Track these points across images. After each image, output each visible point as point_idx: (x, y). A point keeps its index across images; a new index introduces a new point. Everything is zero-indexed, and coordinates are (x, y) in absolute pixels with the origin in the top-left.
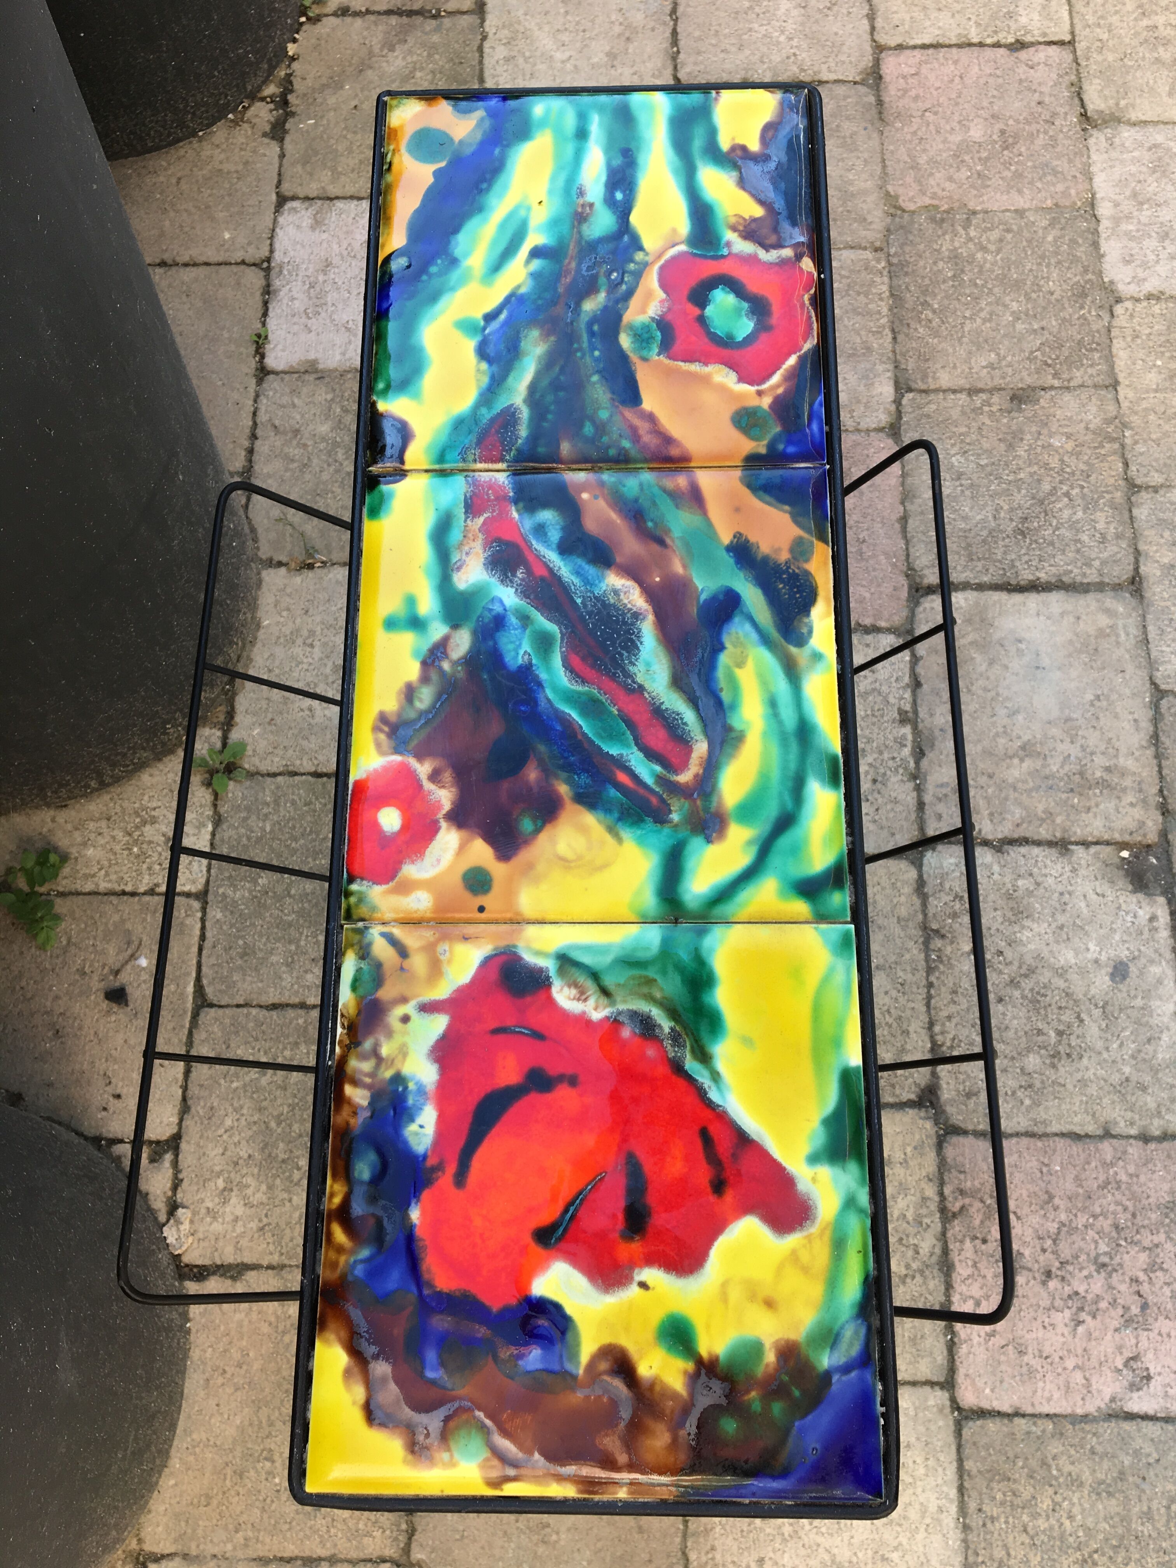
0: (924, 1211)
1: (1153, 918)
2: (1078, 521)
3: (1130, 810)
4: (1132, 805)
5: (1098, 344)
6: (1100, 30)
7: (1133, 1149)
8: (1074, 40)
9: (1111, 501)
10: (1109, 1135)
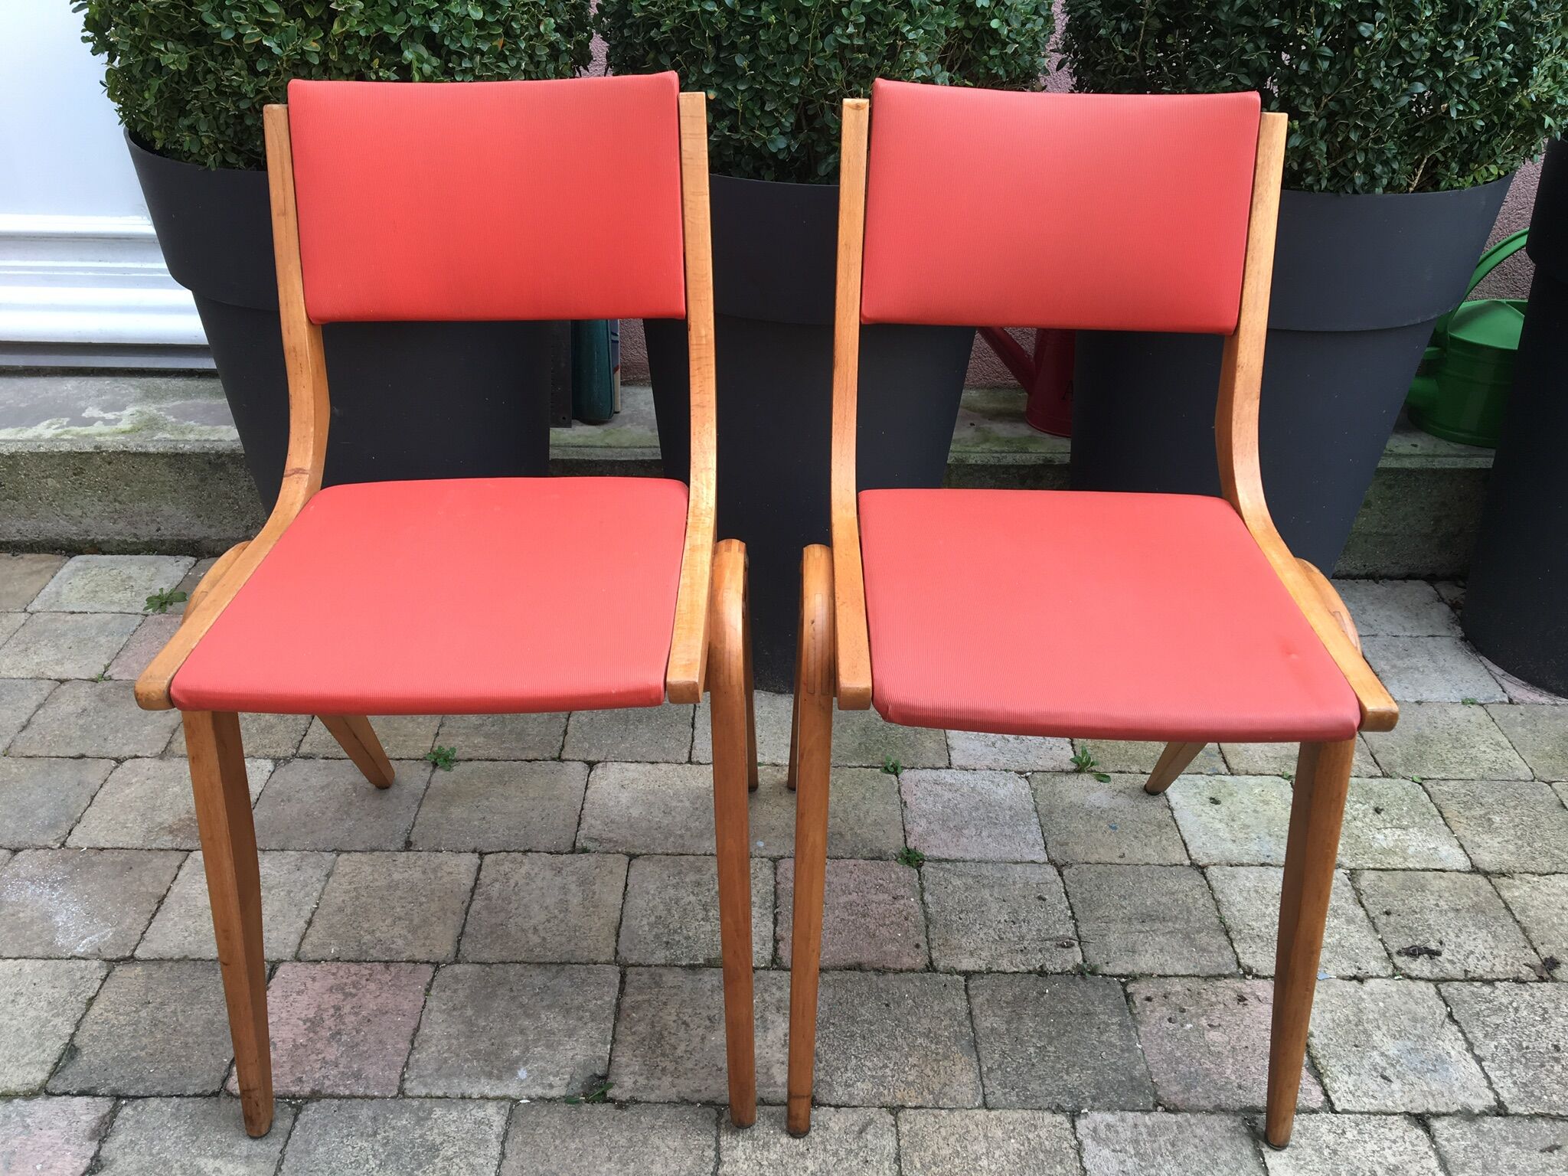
0: (394, 952)
1: (551, 1086)
2: (862, 1071)
3: (632, 1081)
4: (635, 1083)
5: (1025, 1101)
6: (1356, 1132)
7: (400, 1060)
8: (1335, 1112)
9: (881, 1094)
10: (413, 1048)
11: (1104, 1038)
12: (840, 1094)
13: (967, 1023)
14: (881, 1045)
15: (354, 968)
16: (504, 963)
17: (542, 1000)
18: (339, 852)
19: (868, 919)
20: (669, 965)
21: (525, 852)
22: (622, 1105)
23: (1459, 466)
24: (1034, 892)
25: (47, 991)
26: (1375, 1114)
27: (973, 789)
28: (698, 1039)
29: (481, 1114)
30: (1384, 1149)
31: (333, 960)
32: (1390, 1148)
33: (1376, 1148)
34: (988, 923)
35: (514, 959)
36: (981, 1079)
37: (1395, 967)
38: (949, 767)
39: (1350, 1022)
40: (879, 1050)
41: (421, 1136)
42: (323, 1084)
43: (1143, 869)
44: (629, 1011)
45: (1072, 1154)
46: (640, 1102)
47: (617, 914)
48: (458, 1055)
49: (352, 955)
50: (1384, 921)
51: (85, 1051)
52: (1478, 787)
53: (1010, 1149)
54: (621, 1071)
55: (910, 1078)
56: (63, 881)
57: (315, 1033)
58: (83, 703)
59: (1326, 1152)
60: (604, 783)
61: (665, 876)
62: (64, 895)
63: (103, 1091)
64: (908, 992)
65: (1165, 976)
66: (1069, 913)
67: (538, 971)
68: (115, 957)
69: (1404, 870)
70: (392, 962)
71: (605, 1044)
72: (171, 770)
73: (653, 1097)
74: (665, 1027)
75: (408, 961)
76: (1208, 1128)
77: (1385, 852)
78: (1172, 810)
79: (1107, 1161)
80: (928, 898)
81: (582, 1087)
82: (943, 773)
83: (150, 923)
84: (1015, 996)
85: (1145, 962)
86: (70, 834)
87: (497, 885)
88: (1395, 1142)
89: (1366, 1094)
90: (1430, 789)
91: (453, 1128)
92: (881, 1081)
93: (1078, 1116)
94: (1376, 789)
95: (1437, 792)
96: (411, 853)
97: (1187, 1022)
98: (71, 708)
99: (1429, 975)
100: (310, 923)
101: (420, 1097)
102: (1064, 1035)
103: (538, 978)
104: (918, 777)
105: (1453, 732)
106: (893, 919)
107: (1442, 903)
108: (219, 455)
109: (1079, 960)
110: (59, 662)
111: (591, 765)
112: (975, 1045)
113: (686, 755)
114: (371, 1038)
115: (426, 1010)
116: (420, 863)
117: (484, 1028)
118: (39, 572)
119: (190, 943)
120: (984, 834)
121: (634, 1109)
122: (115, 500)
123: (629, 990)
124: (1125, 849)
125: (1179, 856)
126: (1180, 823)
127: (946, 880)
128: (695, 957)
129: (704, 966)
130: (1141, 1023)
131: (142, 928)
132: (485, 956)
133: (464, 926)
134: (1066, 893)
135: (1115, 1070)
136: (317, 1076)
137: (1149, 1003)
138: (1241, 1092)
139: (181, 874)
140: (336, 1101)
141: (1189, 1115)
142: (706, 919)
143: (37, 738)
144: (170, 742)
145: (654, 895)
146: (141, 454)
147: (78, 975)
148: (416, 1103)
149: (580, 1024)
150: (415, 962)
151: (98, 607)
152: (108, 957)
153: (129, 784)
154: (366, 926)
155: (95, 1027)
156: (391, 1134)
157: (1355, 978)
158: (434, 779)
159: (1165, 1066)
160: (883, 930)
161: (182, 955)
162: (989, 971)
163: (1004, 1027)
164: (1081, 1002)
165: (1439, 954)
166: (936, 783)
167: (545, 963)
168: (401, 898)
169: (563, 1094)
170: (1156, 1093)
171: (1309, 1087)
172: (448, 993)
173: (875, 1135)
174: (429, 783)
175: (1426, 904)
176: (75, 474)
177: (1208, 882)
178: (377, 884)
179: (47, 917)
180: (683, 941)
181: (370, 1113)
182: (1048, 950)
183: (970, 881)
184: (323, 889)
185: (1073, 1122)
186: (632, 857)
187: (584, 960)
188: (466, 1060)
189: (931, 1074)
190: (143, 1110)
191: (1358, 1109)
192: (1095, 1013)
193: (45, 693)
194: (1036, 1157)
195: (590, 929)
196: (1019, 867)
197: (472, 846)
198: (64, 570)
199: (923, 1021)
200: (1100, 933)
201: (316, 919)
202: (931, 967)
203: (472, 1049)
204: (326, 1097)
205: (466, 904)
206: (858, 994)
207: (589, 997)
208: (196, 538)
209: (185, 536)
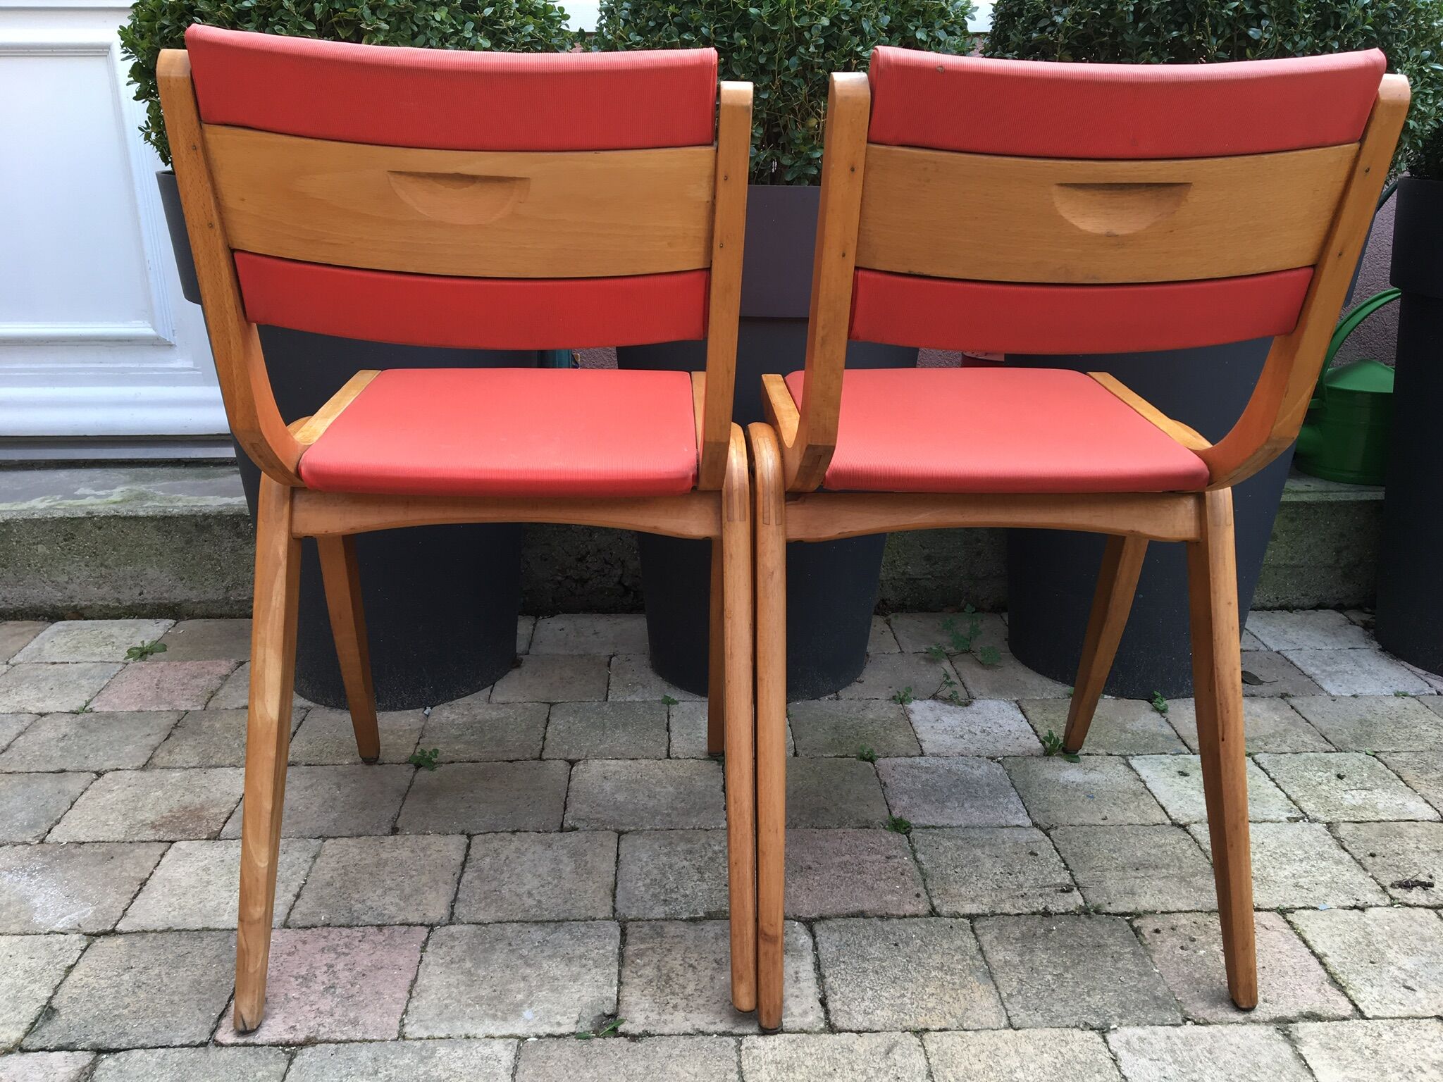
0: (386, 917)
1: (559, 1024)
2: (880, 1000)
3: (643, 1016)
4: (647, 1018)
5: (1051, 1020)
6: (1391, 1035)
7: (399, 1008)
8: (1368, 1019)
9: (903, 1019)
10: (411, 998)
11: (1120, 965)
12: (860, 1021)
13: (979, 957)
14: (895, 978)
15: (346, 932)
16: (500, 922)
17: (542, 951)
18: (324, 838)
19: (865, 876)
20: (670, 919)
21: (514, 832)
22: (634, 1038)
23: (1352, 499)
24: (1024, 849)
25: (23, 961)
26: (1408, 1018)
27: (949, 771)
28: (707, 979)
29: (486, 1051)
30: (1424, 1047)
31: (324, 926)
32: (1430, 1046)
33: (1415, 1046)
34: (985, 875)
35: (511, 919)
36: (1003, 1004)
37: (1392, 898)
38: (922, 754)
39: (1360, 943)
40: (894, 982)
41: (425, 1073)
42: (318, 1031)
43: (1126, 828)
44: (633, 958)
45: (1110, 1064)
46: (654, 1035)
47: (612, 879)
48: (459, 1001)
49: (343, 921)
50: (1371, 862)
51: (63, 1012)
52: (1430, 757)
53: (1045, 1062)
54: (630, 1008)
55: (930, 1005)
56: (42, 870)
57: (307, 987)
58: (64, 730)
59: (1367, 1052)
60: (586, 775)
61: (656, 846)
62: (43, 881)
63: (84, 1045)
64: (915, 933)
65: (1168, 913)
66: (1063, 865)
67: (535, 928)
68: (96, 931)
69: (1378, 822)
70: (385, 925)
71: (611, 986)
72: (154, 779)
73: (666, 1030)
74: (673, 971)
75: (402, 924)
76: (1242, 1037)
77: (1354, 808)
78: (1144, 782)
79: (1147, 1069)
80: (920, 856)
81: (592, 1024)
82: (918, 759)
83: (132, 902)
84: (1023, 934)
85: (1145, 902)
86: (49, 832)
87: (488, 860)
88: (1433, 1041)
89: (1393, 1002)
90: (1384, 760)
91: (459, 1063)
92: (901, 1009)
93: (1108, 1030)
94: (1334, 761)
95: (1392, 761)
96: (398, 837)
97: (1199, 949)
98: (52, 734)
99: (1427, 903)
100: (298, 896)
101: (421, 1039)
102: (1078, 963)
103: (537, 934)
104: (893, 763)
105: (1394, 716)
106: (889, 874)
107: (1421, 846)
108: (206, 517)
109: (1081, 902)
110: (39, 700)
111: (572, 763)
112: (990, 975)
113: (665, 752)
114: (367, 990)
115: (423, 964)
116: (408, 844)
117: (484, 977)
118: (22, 634)
119: (174, 917)
120: (966, 805)
121: (647, 1041)
122: (102, 565)
123: (630, 940)
124: (1105, 813)
125: (1159, 816)
126: (1153, 791)
127: (936, 842)
128: (695, 911)
129: (705, 918)
130: (1153, 951)
131: (124, 906)
132: (481, 917)
133: (457, 893)
134: (1057, 850)
135: (1137, 992)
136: (312, 1024)
137: (1158, 935)
138: (1268, 1005)
139: (164, 860)
140: (333, 1045)
141: (1220, 1027)
142: (702, 880)
143: (17, 758)
144: (151, 758)
145: (646, 862)
146: (131, 518)
147: (57, 947)
148: (418, 1044)
149: (584, 970)
150: (409, 925)
151: (79, 658)
152: (89, 931)
153: (111, 791)
154: (357, 896)
155: (74, 991)
156: (394, 1072)
157: (1355, 907)
158: (417, 778)
159: (1186, 986)
160: (882, 884)
161: (166, 927)
162: (993, 914)
163: (1018, 959)
164: (1090, 936)
165: (1431, 885)
166: (911, 767)
167: (541, 922)
168: (391, 873)
169: (573, 1030)
170: (1182, 1009)
171: (1335, 998)
172: (445, 949)
173: (903, 1055)
174: (412, 781)
175: (1408, 847)
176: (65, 540)
177: (1192, 837)
178: (367, 862)
179: (25, 900)
180: (680, 898)
181: (370, 1055)
182: (1048, 895)
183: (960, 842)
184: (310, 868)
185: (1104, 1038)
186: (620, 834)
187: (582, 918)
188: (468, 1005)
189: (951, 1000)
190: (126, 1060)
191: (1388, 1015)
192: (1106, 945)
193: (26, 724)
194: (1073, 1068)
195: (586, 892)
196: (1005, 831)
197: (460, 829)
198: (46, 632)
199: (934, 956)
200: (1097, 880)
201: (305, 893)
202: (933, 912)
203: (473, 995)
204: (321, 1042)
205: (457, 876)
206: (864, 937)
207: (591, 947)
208: (177, 601)
209: (166, 599)
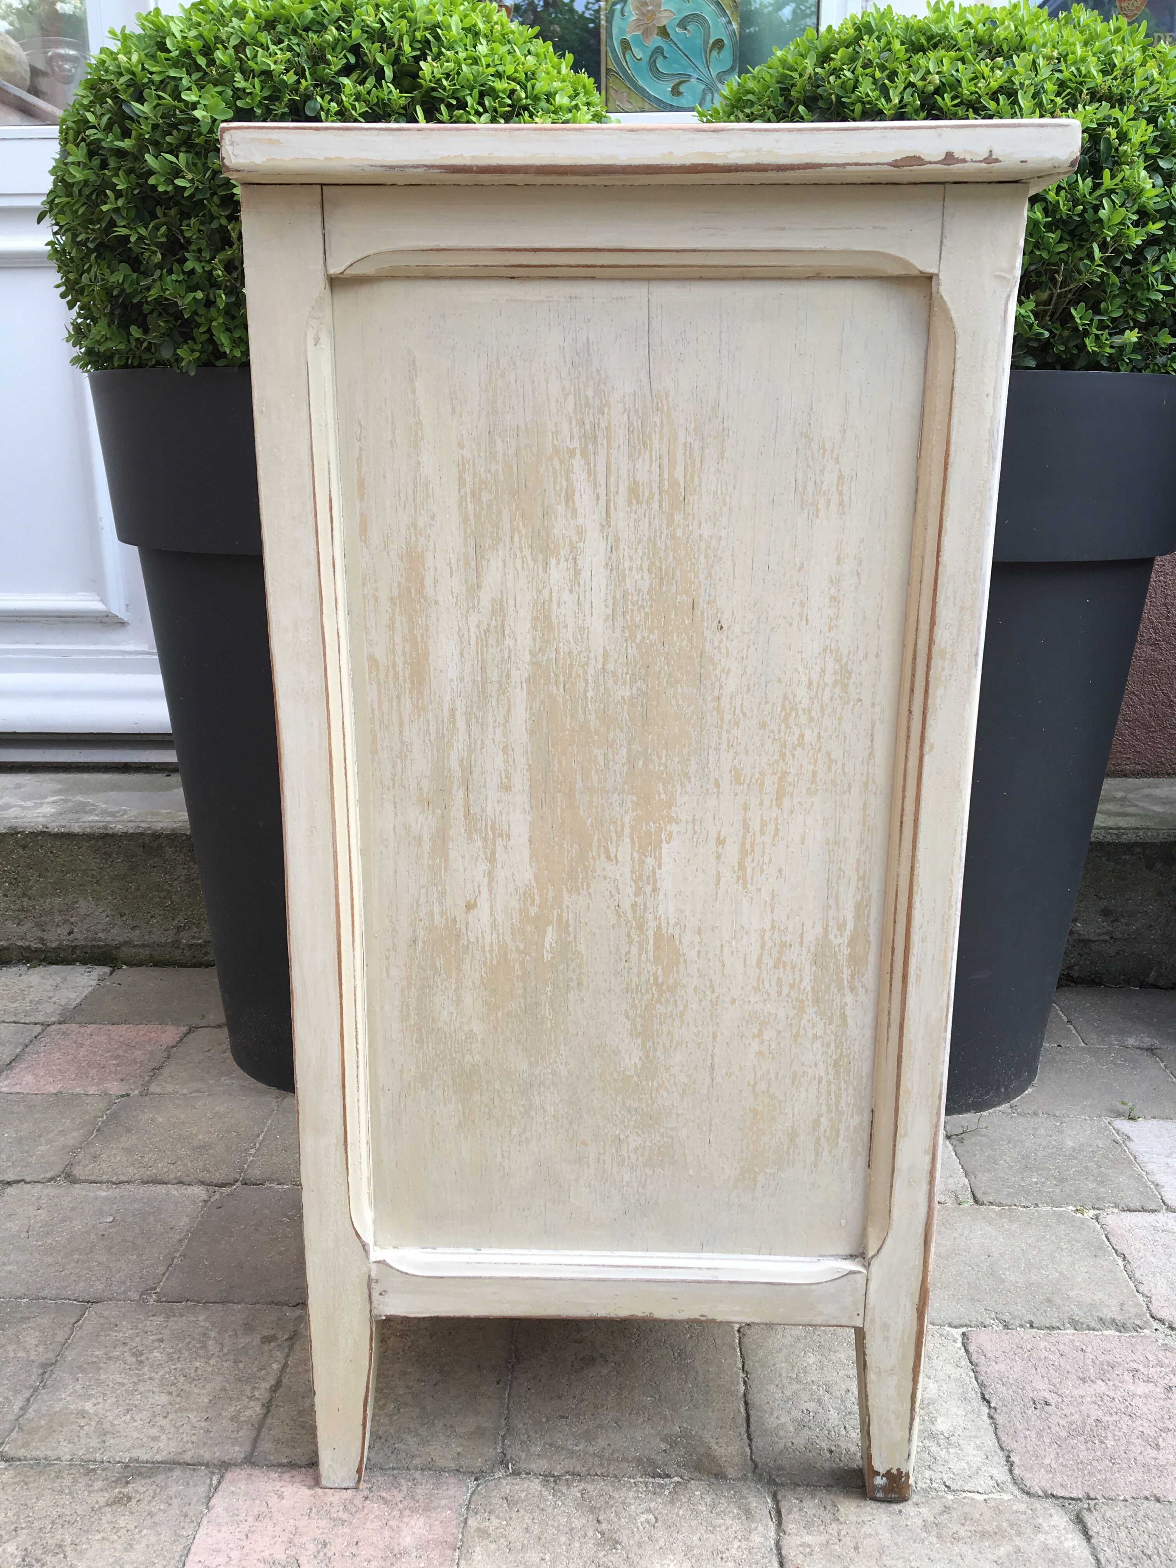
82: (1162, 1217)
100: (267, 1408)
104: (1126, 1221)
122: (24, 894)
146: (63, 835)
166: (1158, 1230)
208: (114, 943)
209: (100, 940)
